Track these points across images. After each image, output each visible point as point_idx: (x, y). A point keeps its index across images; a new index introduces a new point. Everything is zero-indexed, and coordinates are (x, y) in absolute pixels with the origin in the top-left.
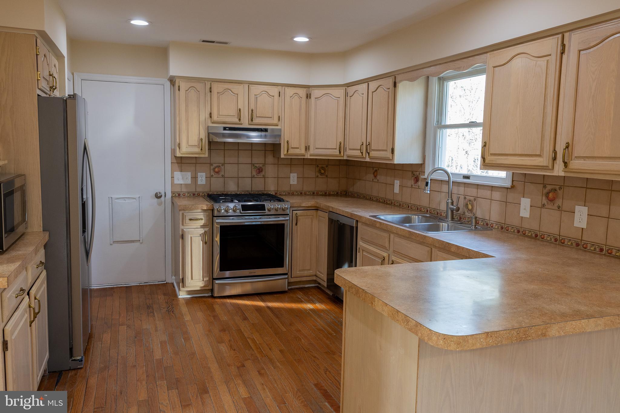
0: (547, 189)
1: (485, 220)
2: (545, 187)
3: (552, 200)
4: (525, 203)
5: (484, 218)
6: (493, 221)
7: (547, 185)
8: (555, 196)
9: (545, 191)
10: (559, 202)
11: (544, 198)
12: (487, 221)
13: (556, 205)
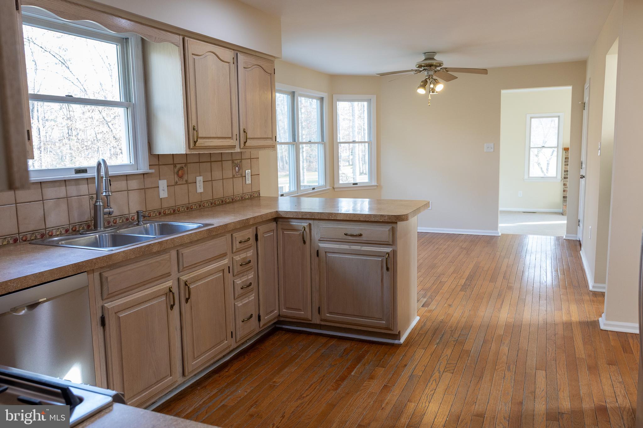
0: (177, 168)
1: (124, 216)
2: (175, 167)
3: (181, 177)
4: (163, 184)
5: (121, 214)
6: (133, 213)
7: (177, 165)
8: (183, 173)
9: (176, 170)
10: (185, 177)
11: (176, 176)
12: (126, 216)
13: (184, 180)
